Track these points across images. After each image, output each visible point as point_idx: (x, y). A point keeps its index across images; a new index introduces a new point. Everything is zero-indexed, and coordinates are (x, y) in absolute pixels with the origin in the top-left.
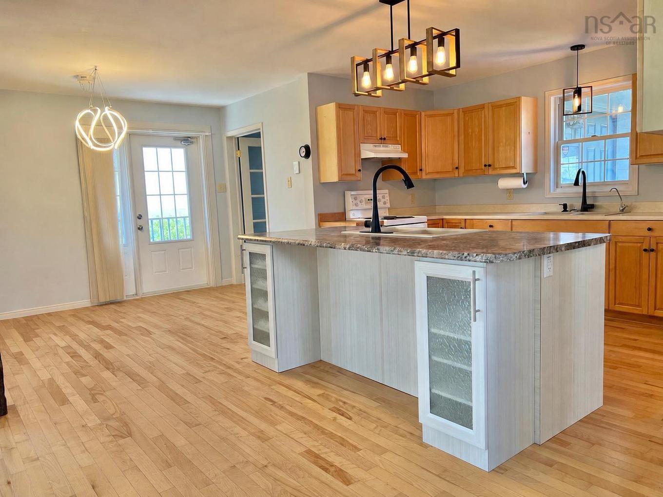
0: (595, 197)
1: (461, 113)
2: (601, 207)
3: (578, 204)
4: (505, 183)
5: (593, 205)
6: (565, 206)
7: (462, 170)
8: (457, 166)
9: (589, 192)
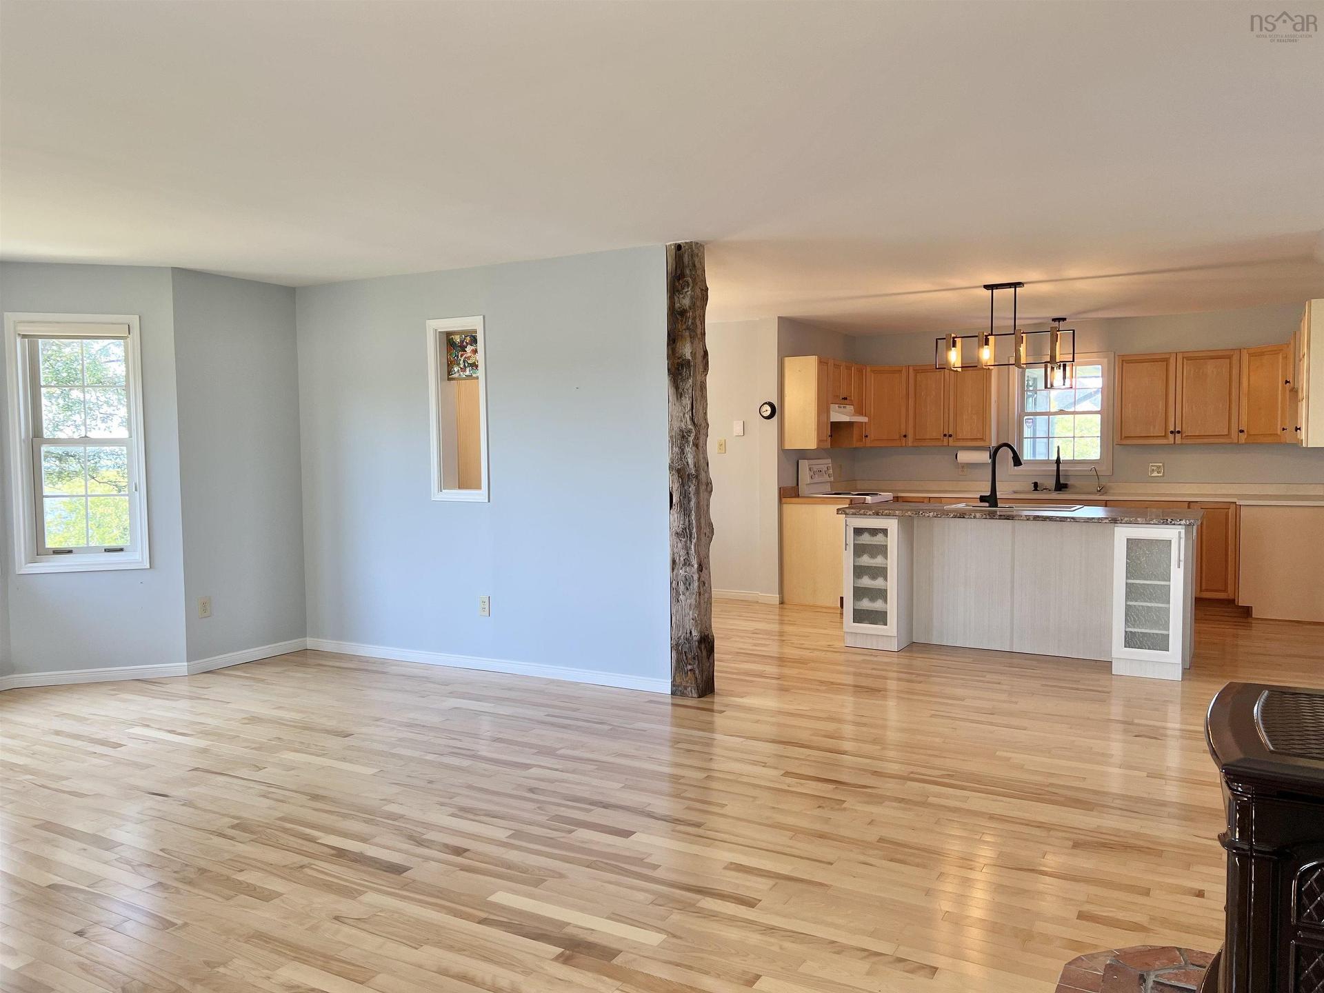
0: (1066, 476)
1: (911, 371)
2: (1073, 486)
3: (1051, 483)
4: (964, 457)
5: (1067, 484)
6: (1036, 485)
7: (910, 436)
8: (904, 434)
9: (1063, 470)
